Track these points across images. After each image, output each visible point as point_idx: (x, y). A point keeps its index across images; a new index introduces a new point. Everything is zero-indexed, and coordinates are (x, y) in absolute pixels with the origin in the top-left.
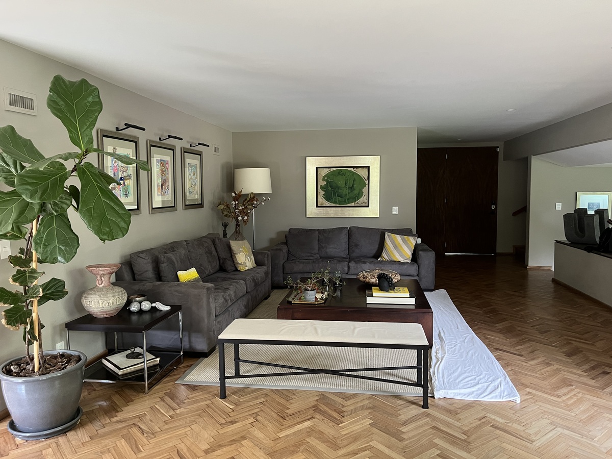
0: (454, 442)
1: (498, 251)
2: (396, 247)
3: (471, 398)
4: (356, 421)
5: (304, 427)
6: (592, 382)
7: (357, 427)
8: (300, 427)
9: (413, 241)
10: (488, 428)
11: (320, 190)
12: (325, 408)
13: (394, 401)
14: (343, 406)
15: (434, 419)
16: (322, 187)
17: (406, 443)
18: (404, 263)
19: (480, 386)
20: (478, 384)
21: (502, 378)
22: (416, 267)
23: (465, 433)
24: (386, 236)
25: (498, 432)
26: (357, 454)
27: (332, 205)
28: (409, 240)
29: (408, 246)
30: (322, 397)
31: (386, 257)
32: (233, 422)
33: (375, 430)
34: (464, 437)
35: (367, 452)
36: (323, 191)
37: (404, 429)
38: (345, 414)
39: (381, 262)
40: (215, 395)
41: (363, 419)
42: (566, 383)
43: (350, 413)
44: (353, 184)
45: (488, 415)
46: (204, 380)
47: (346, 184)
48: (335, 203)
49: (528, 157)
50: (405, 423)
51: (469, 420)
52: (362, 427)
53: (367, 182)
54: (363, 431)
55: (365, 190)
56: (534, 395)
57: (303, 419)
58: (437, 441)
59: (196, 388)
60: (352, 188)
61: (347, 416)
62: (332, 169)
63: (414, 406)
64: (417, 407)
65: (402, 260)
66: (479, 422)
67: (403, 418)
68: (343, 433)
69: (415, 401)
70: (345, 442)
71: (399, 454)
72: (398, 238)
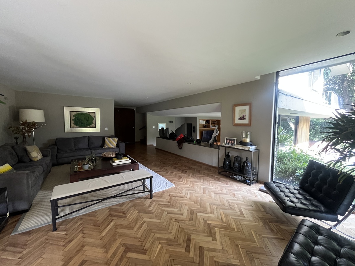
0: (168, 207)
1: (136, 141)
2: (110, 142)
3: (162, 190)
4: (132, 214)
5: (111, 226)
6: (185, 175)
7: (134, 216)
8: (109, 227)
9: (116, 140)
10: (173, 198)
11: (72, 121)
12: (115, 213)
13: (139, 200)
14: (122, 209)
15: (157, 201)
16: (73, 120)
17: (155, 214)
18: (114, 148)
19: (162, 185)
20: (161, 184)
21: (166, 181)
22: (118, 149)
23: (169, 202)
24: (106, 138)
25: (176, 198)
26: (142, 227)
27: (79, 127)
28: (115, 139)
29: (115, 142)
30: (110, 209)
31: (106, 146)
32: (70, 241)
33: (141, 214)
34: (169, 204)
35: (145, 224)
36: (74, 121)
37: (151, 209)
38: (126, 212)
39: (105, 149)
40: (49, 231)
41: (134, 212)
42: (180, 177)
43: (127, 211)
44: (88, 119)
45: (170, 194)
46: (34, 225)
47: (85, 118)
48: (80, 126)
49: (145, 113)
50: (149, 207)
51: (166, 197)
52: (136, 215)
53: (94, 118)
54: (137, 216)
55: (94, 121)
56: (176, 183)
57: (108, 223)
58: (163, 209)
59: (31, 232)
60: (88, 120)
61: (127, 213)
62: (78, 112)
63: (147, 199)
64: (149, 199)
65: (113, 147)
66: (170, 197)
67: (147, 205)
68: (131, 220)
69: (147, 197)
70: (134, 224)
71: (156, 219)
72: (111, 139)
